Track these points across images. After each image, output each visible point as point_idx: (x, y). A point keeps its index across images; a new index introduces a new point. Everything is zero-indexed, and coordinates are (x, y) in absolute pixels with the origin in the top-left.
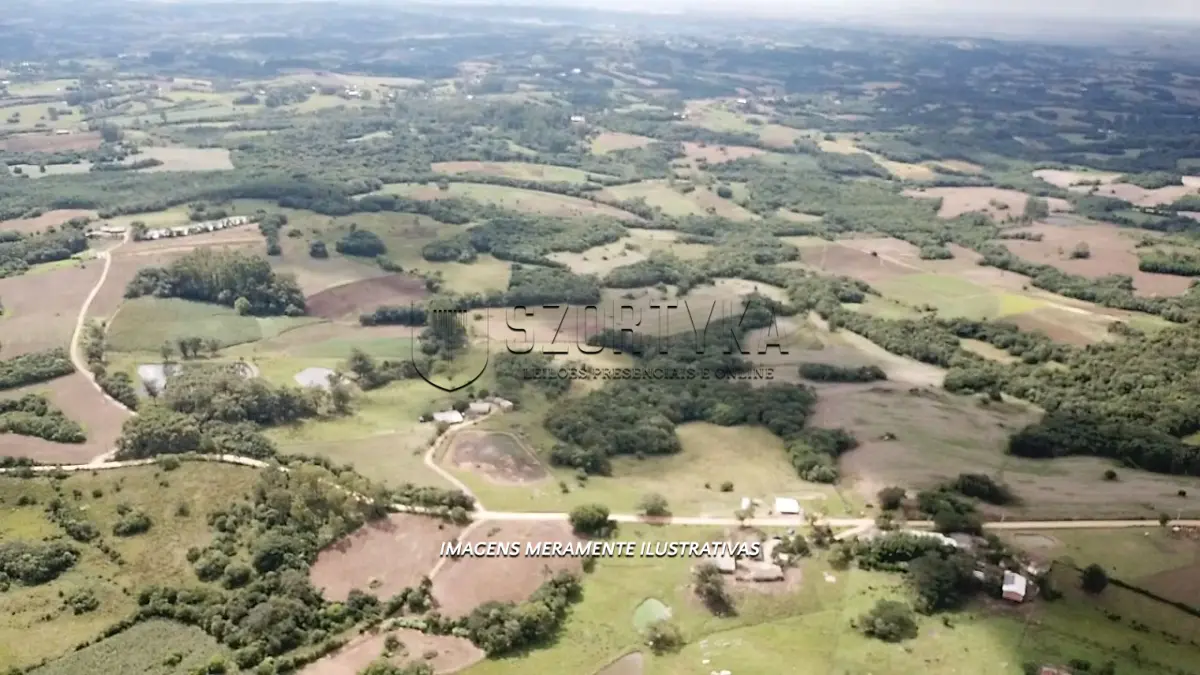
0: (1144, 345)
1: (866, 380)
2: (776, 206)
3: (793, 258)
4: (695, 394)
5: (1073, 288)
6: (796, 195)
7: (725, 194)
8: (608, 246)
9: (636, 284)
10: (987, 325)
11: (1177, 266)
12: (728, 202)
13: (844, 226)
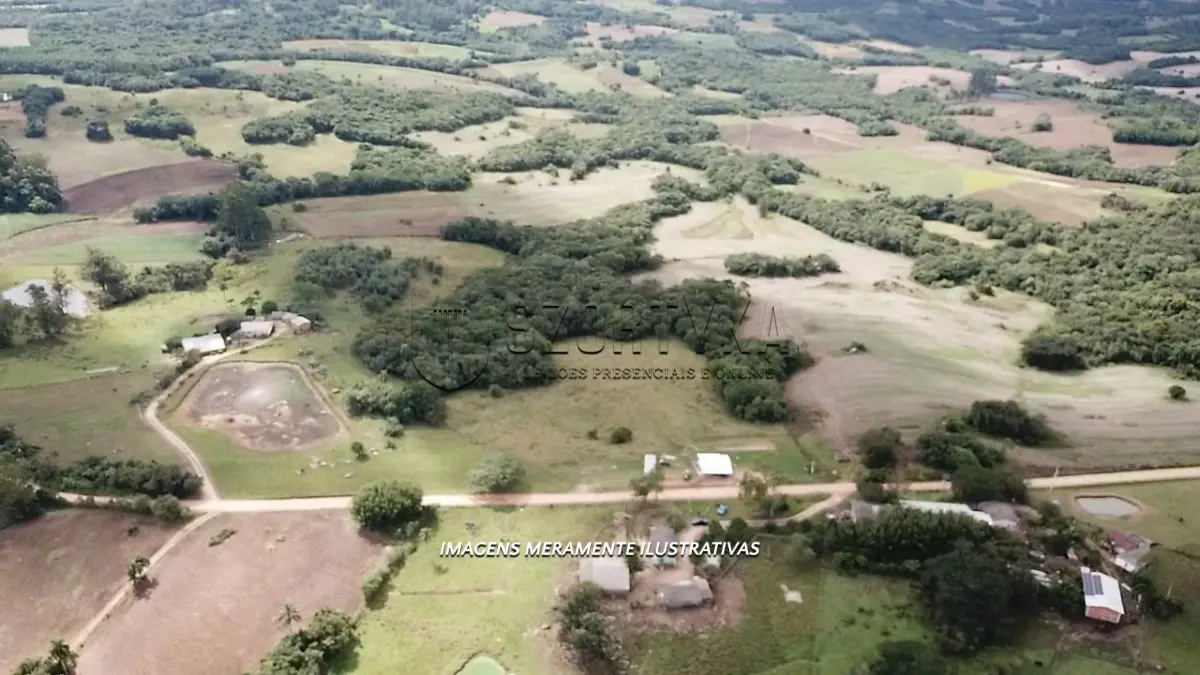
0: (1152, 221)
1: (814, 273)
2: (691, 83)
3: (712, 137)
4: (583, 300)
5: (1046, 161)
6: (713, 71)
7: (633, 71)
8: (488, 125)
9: (520, 167)
10: (953, 203)
11: (1159, 133)
12: (635, 79)
13: (769, 103)
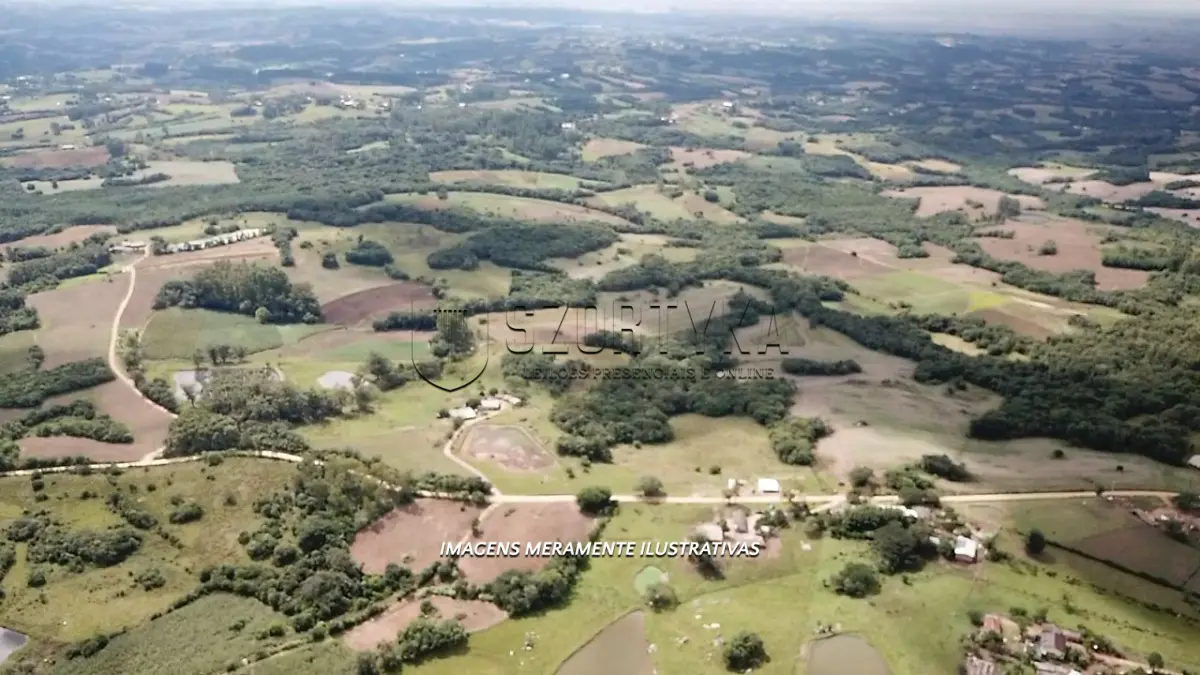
0: (1100, 336)
1: (842, 373)
2: (761, 208)
3: (777, 259)
4: (686, 389)
5: (1039, 284)
6: (780, 198)
7: (712, 199)
8: (603, 251)
9: (629, 287)
10: (956, 320)
11: (1137, 259)
12: (715, 206)
13: (826, 227)
